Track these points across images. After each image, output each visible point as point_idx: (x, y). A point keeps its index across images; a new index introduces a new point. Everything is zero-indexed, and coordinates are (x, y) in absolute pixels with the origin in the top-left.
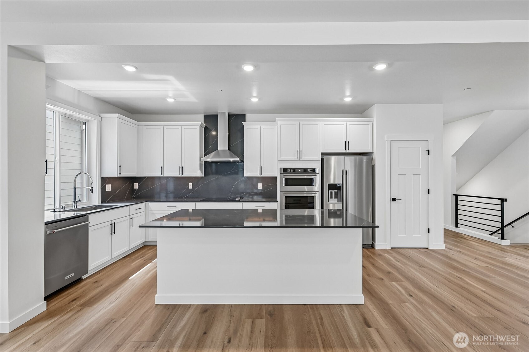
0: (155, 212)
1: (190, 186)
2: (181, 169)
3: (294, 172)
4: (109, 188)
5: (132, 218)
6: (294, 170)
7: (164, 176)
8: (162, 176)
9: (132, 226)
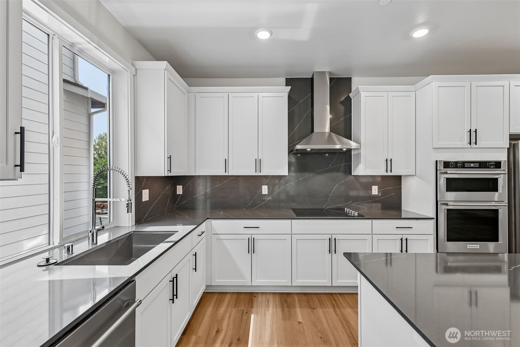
0: (222, 237)
1: (265, 190)
2: (258, 163)
3: (463, 167)
4: (146, 195)
5: (196, 255)
6: (463, 165)
7: (229, 175)
8: (226, 174)
9: (196, 269)
